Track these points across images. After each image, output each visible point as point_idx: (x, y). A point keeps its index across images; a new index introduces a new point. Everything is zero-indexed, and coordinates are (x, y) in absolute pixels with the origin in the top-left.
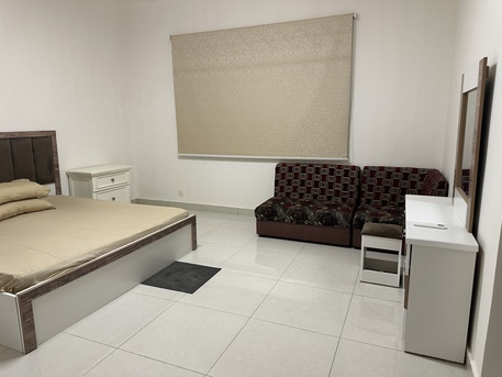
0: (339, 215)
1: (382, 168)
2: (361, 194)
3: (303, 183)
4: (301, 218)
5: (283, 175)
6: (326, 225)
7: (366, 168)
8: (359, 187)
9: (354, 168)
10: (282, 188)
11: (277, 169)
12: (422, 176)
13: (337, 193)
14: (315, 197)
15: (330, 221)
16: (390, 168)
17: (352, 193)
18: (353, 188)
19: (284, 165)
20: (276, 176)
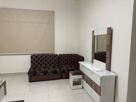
0: (58, 70)
1: (64, 55)
2: (59, 62)
3: (41, 61)
4: (46, 73)
5: (34, 59)
6: (54, 74)
7: (60, 55)
8: (58, 60)
9: (57, 55)
10: (34, 64)
11: (32, 57)
12: (74, 56)
13: (53, 63)
14: (46, 65)
15: (55, 72)
16: (66, 54)
17: (57, 62)
18: (57, 61)
19: (34, 55)
20: (31, 60)
